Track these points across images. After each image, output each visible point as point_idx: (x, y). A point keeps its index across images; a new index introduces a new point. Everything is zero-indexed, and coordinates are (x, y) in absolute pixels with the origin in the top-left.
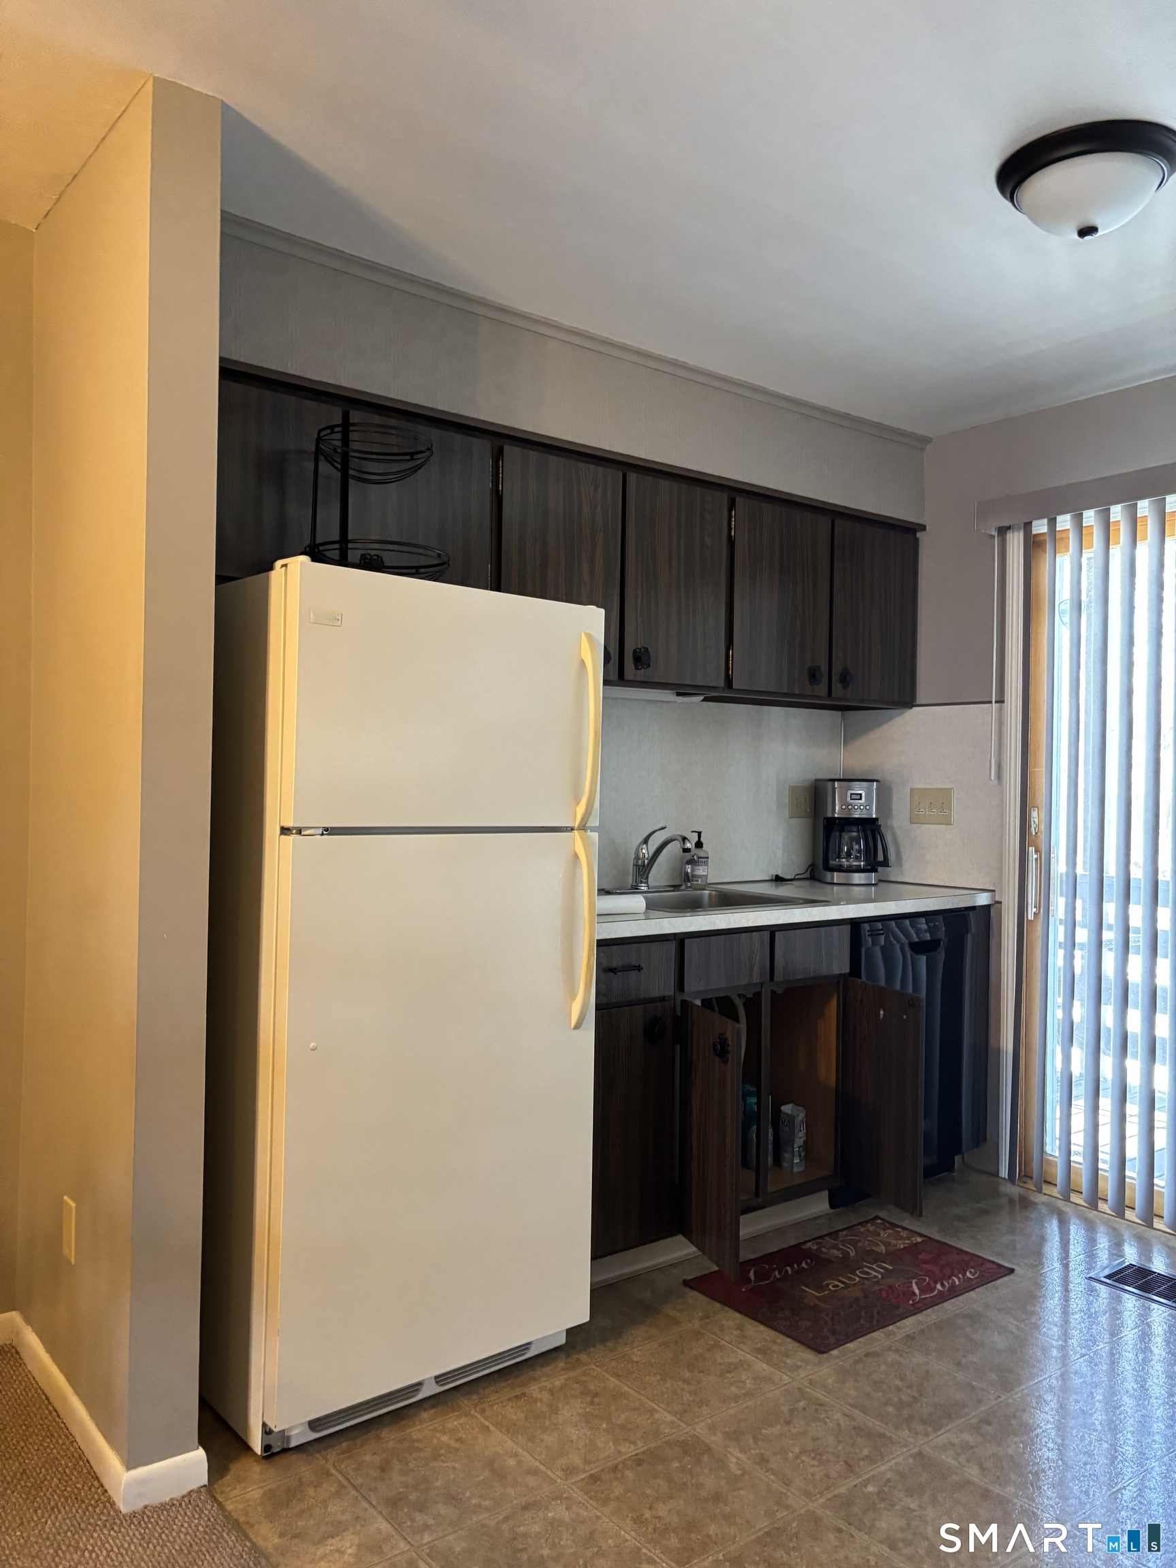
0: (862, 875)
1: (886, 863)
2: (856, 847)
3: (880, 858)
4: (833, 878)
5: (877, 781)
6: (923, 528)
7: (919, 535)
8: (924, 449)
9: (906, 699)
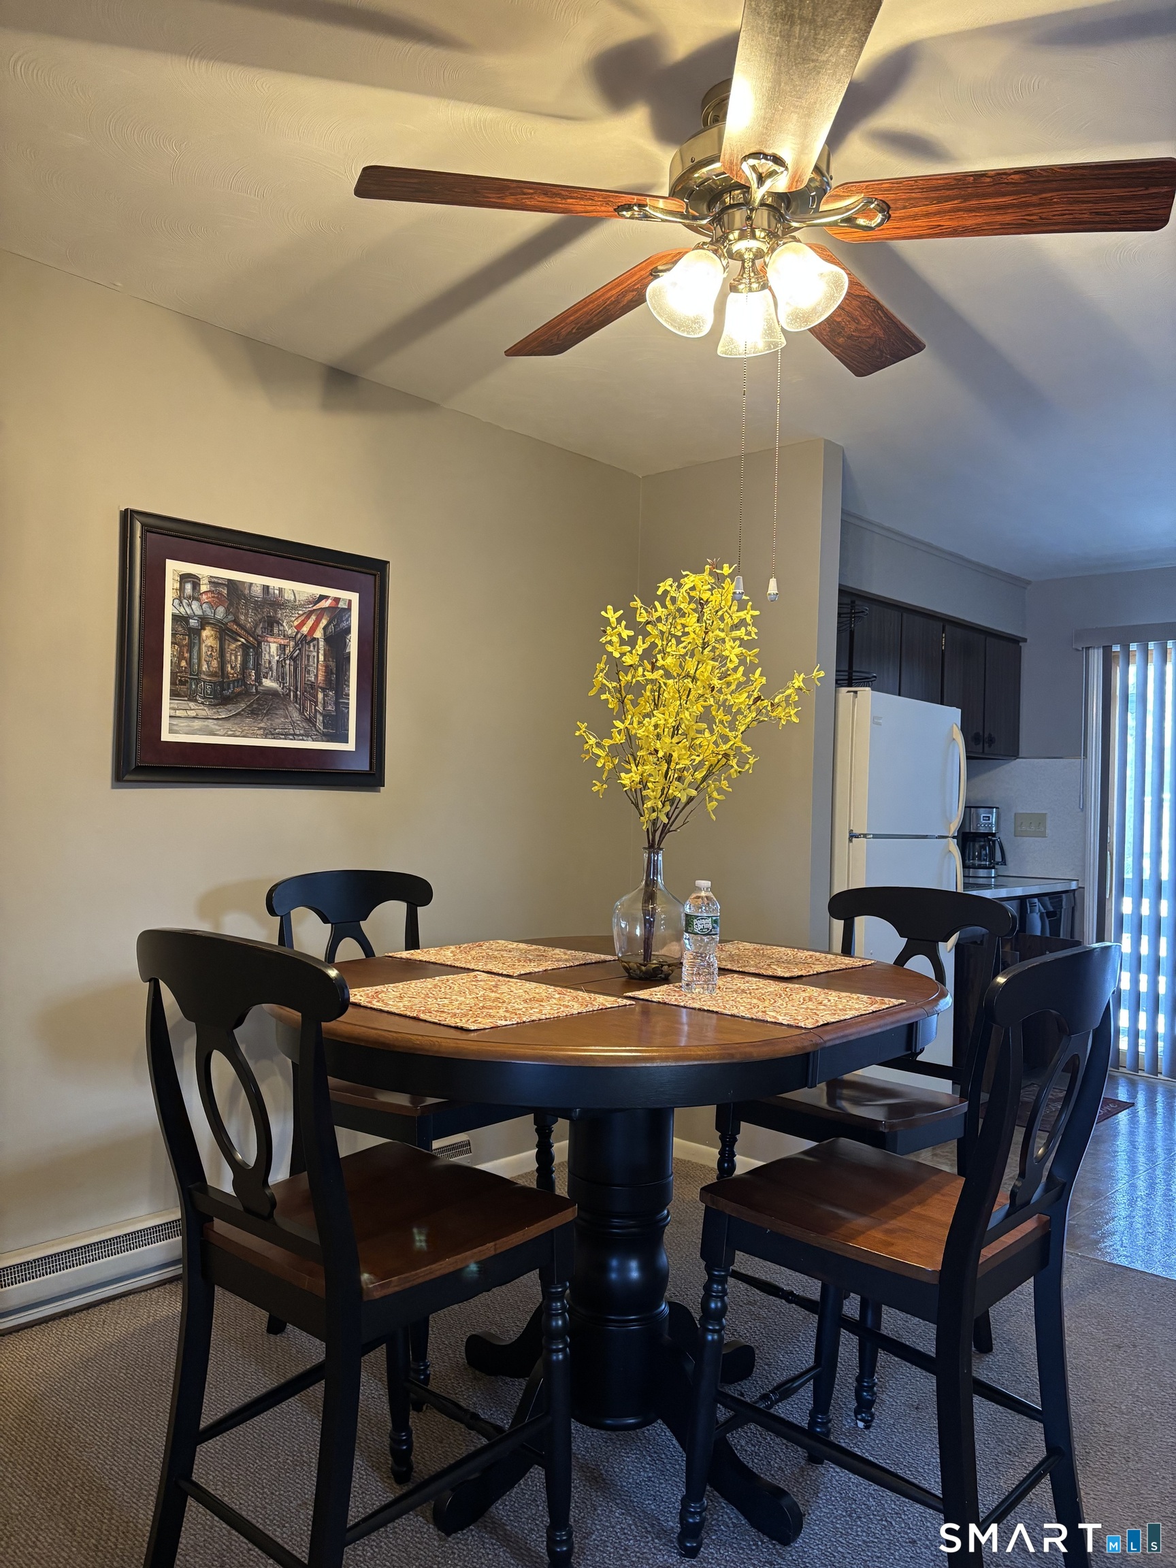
0: (986, 870)
1: (1004, 862)
2: (984, 852)
3: (998, 858)
4: (969, 873)
5: (996, 808)
6: (1025, 640)
7: (1021, 644)
8: (1025, 588)
9: (1013, 752)
